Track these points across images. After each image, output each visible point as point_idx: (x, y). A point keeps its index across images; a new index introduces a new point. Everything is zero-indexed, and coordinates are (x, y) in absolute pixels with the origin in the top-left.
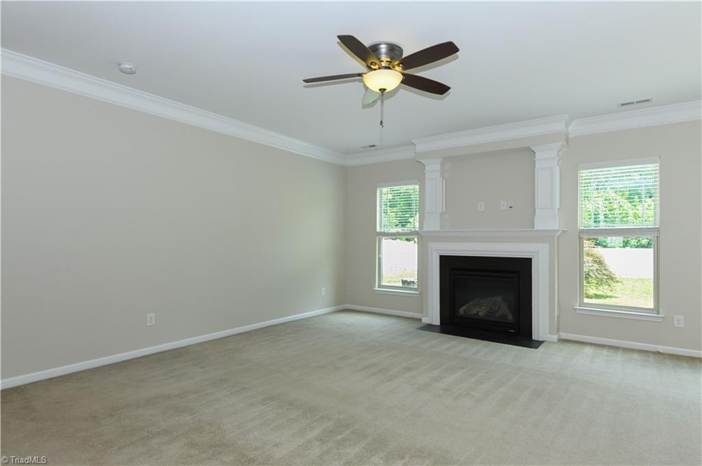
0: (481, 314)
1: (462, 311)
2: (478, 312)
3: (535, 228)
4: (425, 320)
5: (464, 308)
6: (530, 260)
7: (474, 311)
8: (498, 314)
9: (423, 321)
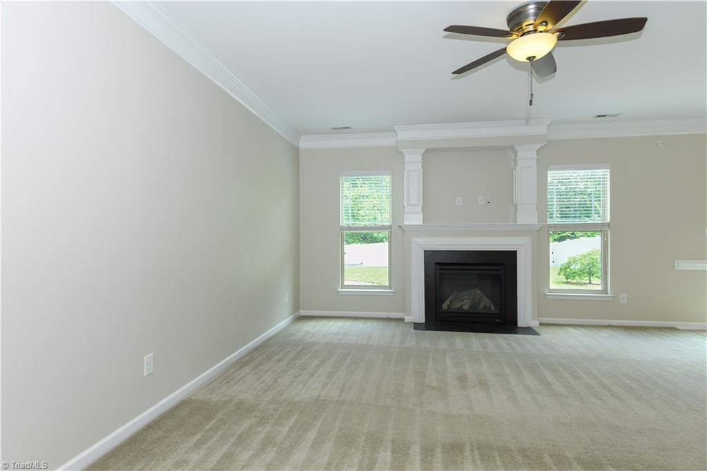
0: (464, 307)
1: (445, 306)
2: (462, 305)
3: (519, 222)
4: (408, 319)
5: (447, 302)
6: (516, 252)
7: (458, 305)
8: (481, 306)
9: (406, 321)
